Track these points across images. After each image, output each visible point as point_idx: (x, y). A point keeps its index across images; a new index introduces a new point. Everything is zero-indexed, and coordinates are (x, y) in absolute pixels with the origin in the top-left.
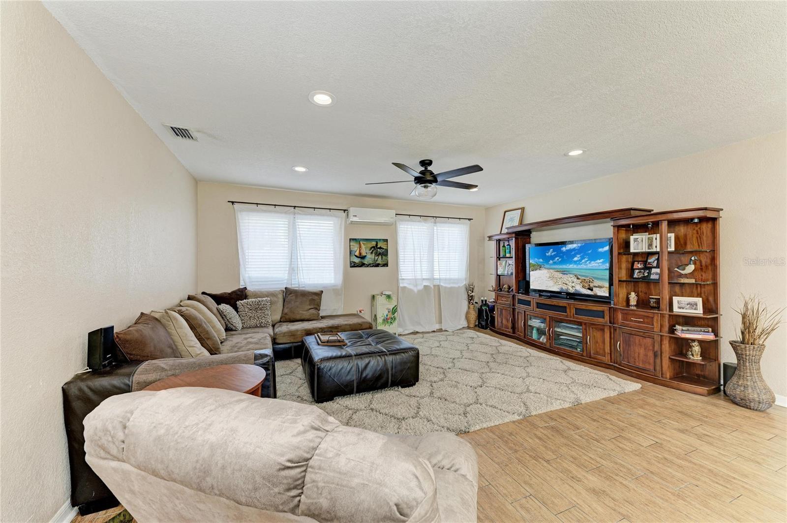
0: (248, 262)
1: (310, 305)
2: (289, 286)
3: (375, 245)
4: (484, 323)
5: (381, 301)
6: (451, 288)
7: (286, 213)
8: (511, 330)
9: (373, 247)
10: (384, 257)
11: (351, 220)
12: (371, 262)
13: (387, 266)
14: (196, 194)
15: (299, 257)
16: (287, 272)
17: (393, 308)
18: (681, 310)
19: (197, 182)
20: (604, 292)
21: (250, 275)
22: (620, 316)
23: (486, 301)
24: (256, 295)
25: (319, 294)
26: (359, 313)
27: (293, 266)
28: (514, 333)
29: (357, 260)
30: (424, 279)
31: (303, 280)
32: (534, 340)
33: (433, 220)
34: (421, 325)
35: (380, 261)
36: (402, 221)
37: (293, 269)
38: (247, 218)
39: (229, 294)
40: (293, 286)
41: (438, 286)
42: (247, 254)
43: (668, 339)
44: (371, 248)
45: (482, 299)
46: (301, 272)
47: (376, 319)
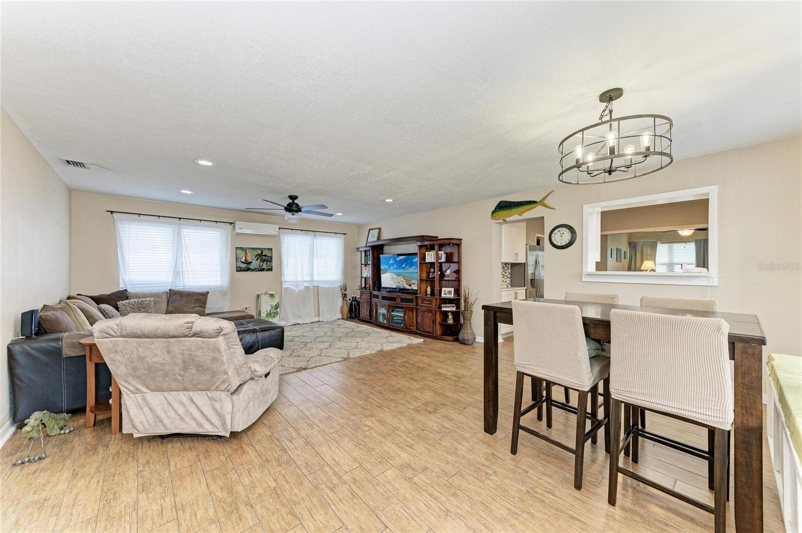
0: (129, 267)
1: (195, 303)
2: (173, 288)
3: (260, 253)
4: (353, 315)
5: (264, 298)
6: (329, 288)
7: (170, 223)
8: (368, 317)
9: (259, 255)
10: (268, 263)
11: (237, 232)
12: (257, 267)
13: (272, 270)
14: (70, 203)
15: (184, 263)
16: (172, 275)
17: (276, 305)
18: (445, 296)
19: (71, 191)
20: (415, 287)
21: (131, 278)
22: (420, 301)
23: (355, 297)
24: (137, 296)
25: (205, 295)
26: (244, 309)
27: (177, 270)
28: (371, 319)
29: (243, 266)
30: (305, 281)
31: (188, 283)
32: (381, 323)
33: (313, 233)
34: (302, 318)
35: (265, 266)
36: (285, 234)
37: (177, 273)
38: (127, 226)
39: (108, 295)
40: (177, 288)
41: (318, 287)
42: (127, 259)
43: (439, 312)
44: (256, 256)
45: (353, 296)
46: (187, 275)
47: (261, 314)
